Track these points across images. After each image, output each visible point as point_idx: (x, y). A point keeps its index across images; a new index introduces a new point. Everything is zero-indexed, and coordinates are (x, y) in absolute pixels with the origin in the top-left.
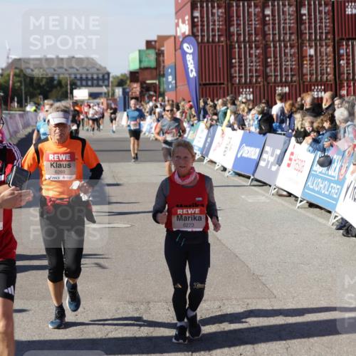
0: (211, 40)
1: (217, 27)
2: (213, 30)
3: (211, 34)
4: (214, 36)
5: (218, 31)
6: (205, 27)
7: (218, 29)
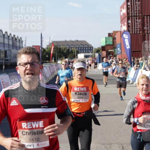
0: (136, 32)
1: (138, 27)
2: (137, 28)
3: (136, 30)
4: (137, 31)
5: (139, 29)
6: (133, 27)
7: (139, 28)
